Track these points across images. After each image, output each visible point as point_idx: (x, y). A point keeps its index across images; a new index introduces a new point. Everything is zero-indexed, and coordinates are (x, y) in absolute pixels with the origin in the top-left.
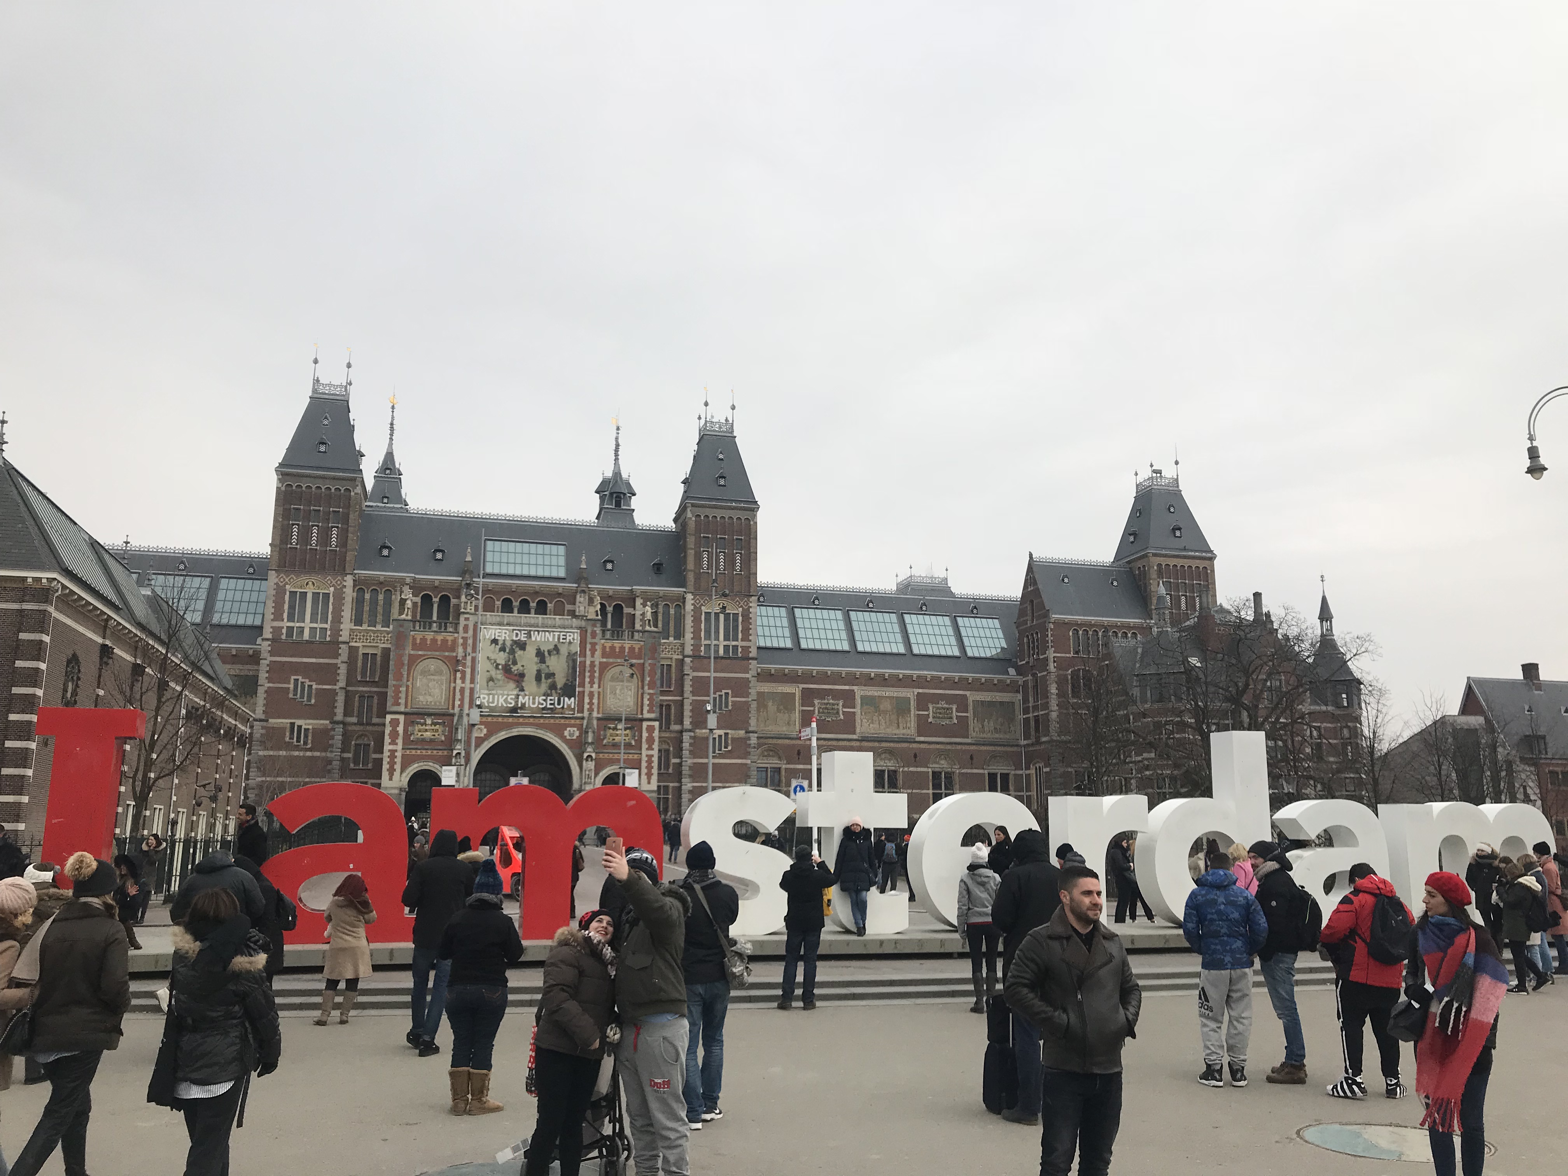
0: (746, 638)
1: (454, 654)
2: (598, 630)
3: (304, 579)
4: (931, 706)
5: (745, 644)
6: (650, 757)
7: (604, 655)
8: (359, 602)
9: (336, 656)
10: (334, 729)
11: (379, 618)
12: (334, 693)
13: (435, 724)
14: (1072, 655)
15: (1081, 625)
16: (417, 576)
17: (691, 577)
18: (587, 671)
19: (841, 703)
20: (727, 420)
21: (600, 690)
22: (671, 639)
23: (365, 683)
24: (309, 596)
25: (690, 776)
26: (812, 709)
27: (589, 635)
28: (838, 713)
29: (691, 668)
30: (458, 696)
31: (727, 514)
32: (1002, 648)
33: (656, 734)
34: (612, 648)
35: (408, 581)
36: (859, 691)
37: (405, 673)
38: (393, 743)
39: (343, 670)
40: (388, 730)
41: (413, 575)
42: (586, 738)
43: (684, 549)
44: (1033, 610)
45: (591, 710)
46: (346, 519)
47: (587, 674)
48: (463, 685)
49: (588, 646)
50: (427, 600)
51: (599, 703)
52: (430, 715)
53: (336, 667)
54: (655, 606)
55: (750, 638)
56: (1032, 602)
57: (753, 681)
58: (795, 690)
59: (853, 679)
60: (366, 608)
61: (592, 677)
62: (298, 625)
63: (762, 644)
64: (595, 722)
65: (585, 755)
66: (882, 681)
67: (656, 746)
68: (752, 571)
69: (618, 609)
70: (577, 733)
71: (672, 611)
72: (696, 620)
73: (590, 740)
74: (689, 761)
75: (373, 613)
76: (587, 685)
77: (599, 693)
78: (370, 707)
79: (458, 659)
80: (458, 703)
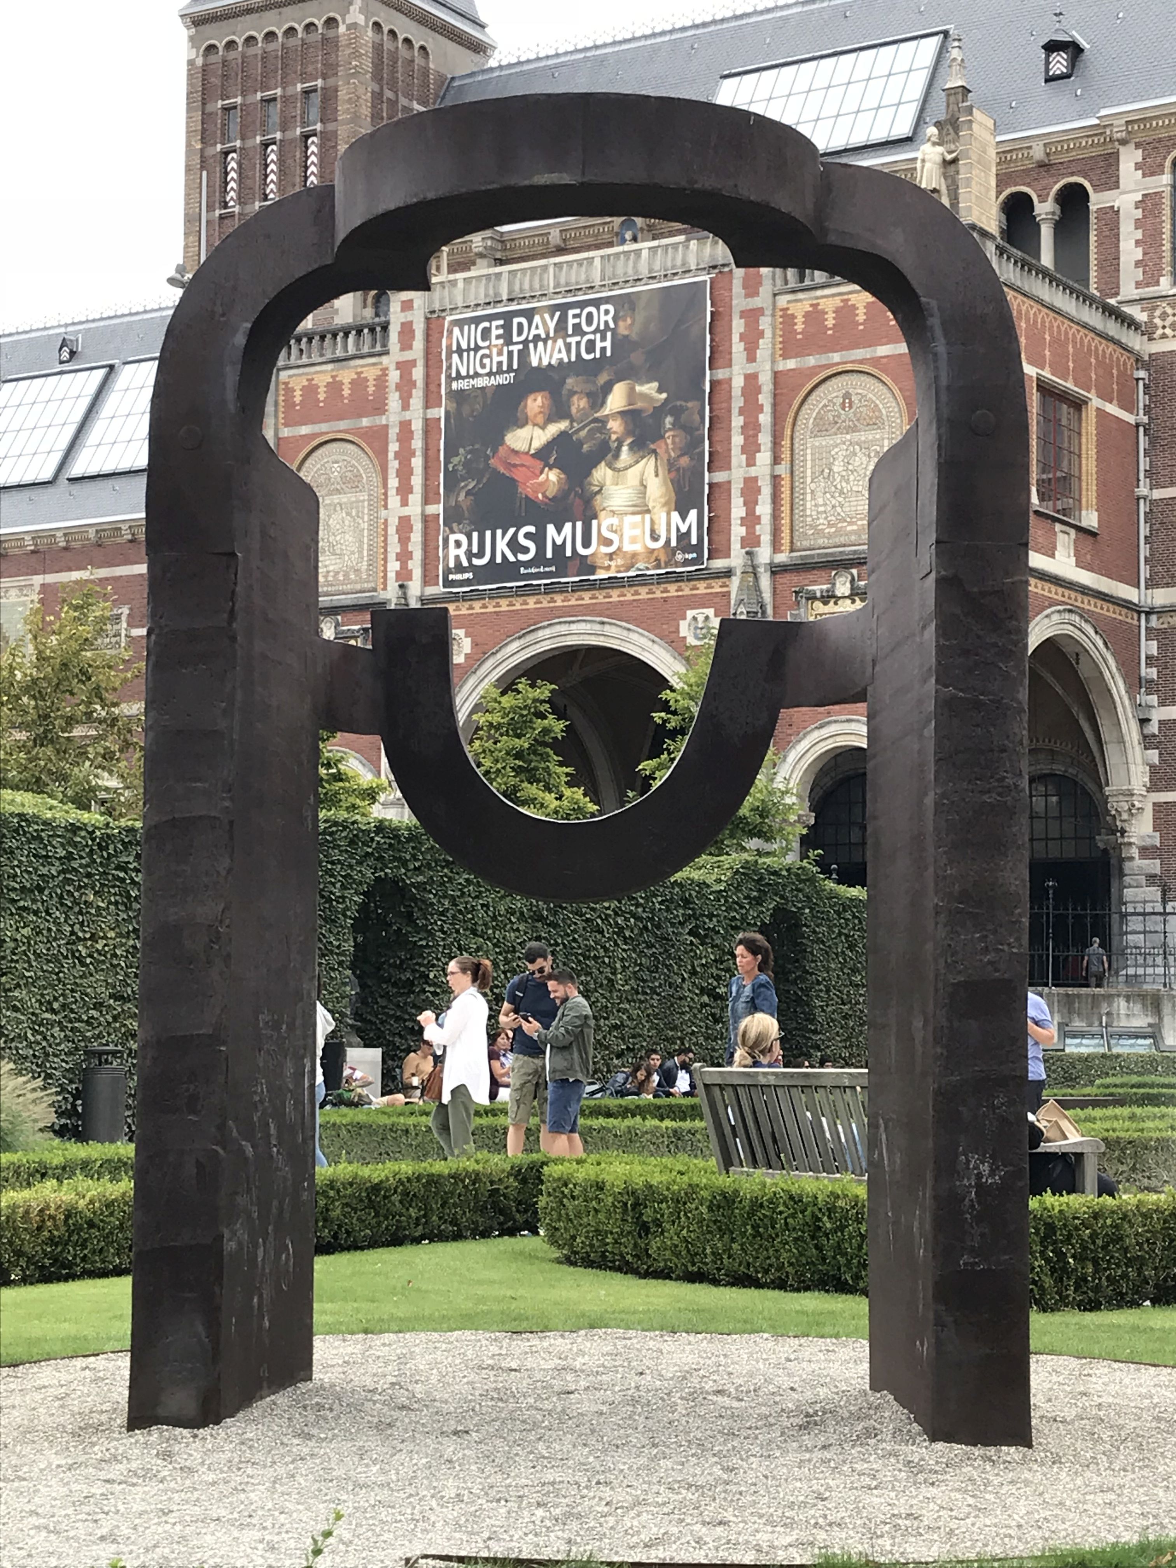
1: (383, 419)
7: (788, 346)
18: (735, 411)
21: (782, 469)
34: (815, 316)
45: (751, 542)
46: (331, 106)
48: (406, 511)
49: (738, 326)
51: (774, 515)
52: (332, 609)
61: (751, 429)
64: (765, 581)
70: (716, 624)
76: (738, 458)
77: (776, 479)
79: (393, 432)
80: (394, 566)
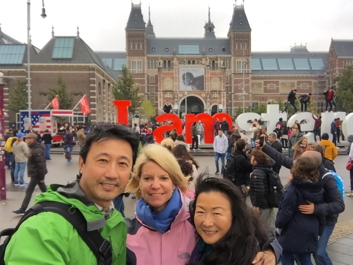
0: (248, 68)
1: (173, 76)
2: (209, 68)
3: (135, 58)
4: (301, 84)
5: (248, 69)
6: (224, 101)
7: (211, 74)
8: (148, 63)
9: (144, 77)
10: (145, 96)
11: (154, 67)
12: (144, 87)
13: (170, 94)
14: (343, 68)
15: (346, 59)
16: (162, 56)
17: (233, 52)
19: (275, 84)
20: (242, 5)
22: (228, 69)
23: (151, 84)
24: (137, 63)
25: (234, 105)
26: (266, 86)
27: (207, 69)
28: (274, 87)
29: (233, 77)
30: (175, 86)
31: (242, 33)
32: (323, 67)
33: (225, 95)
34: (213, 73)
35: (160, 57)
36: (280, 81)
37: (162, 81)
38: (160, 99)
39: (146, 81)
40: (159, 96)
41: (161, 55)
42: (207, 96)
43: (231, 44)
44: (332, 55)
45: (208, 89)
46: (143, 41)
47: (207, 80)
48: (176, 84)
49: (207, 73)
50: (165, 61)
51: (210, 87)
52: (168, 91)
53: (144, 80)
54: (224, 60)
55: (250, 68)
56: (332, 53)
57: (250, 80)
58: (262, 81)
59: (279, 78)
60: (150, 65)
61: (208, 80)
62: (135, 70)
63: (253, 69)
64: (209, 92)
65: (207, 101)
66: (287, 78)
67: (225, 98)
68: (250, 49)
69: (213, 61)
70: (205, 95)
71: (228, 61)
72: (235, 63)
73: (208, 97)
74: (233, 101)
75: (152, 66)
76: (207, 83)
77: (210, 85)
78: (153, 90)
79: (175, 77)
80: (175, 88)
